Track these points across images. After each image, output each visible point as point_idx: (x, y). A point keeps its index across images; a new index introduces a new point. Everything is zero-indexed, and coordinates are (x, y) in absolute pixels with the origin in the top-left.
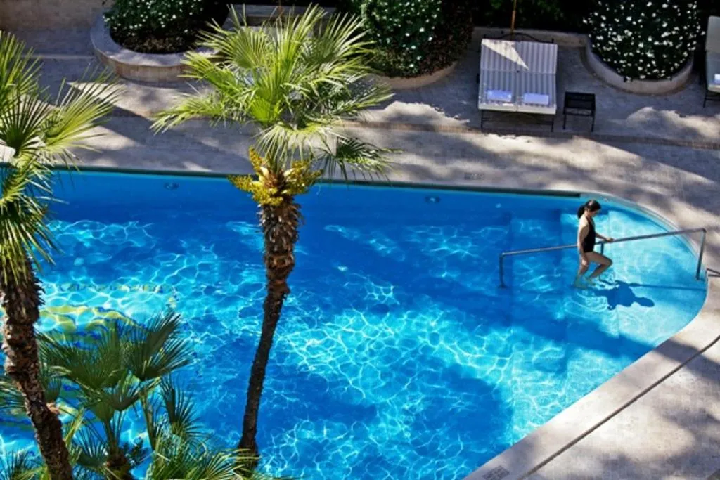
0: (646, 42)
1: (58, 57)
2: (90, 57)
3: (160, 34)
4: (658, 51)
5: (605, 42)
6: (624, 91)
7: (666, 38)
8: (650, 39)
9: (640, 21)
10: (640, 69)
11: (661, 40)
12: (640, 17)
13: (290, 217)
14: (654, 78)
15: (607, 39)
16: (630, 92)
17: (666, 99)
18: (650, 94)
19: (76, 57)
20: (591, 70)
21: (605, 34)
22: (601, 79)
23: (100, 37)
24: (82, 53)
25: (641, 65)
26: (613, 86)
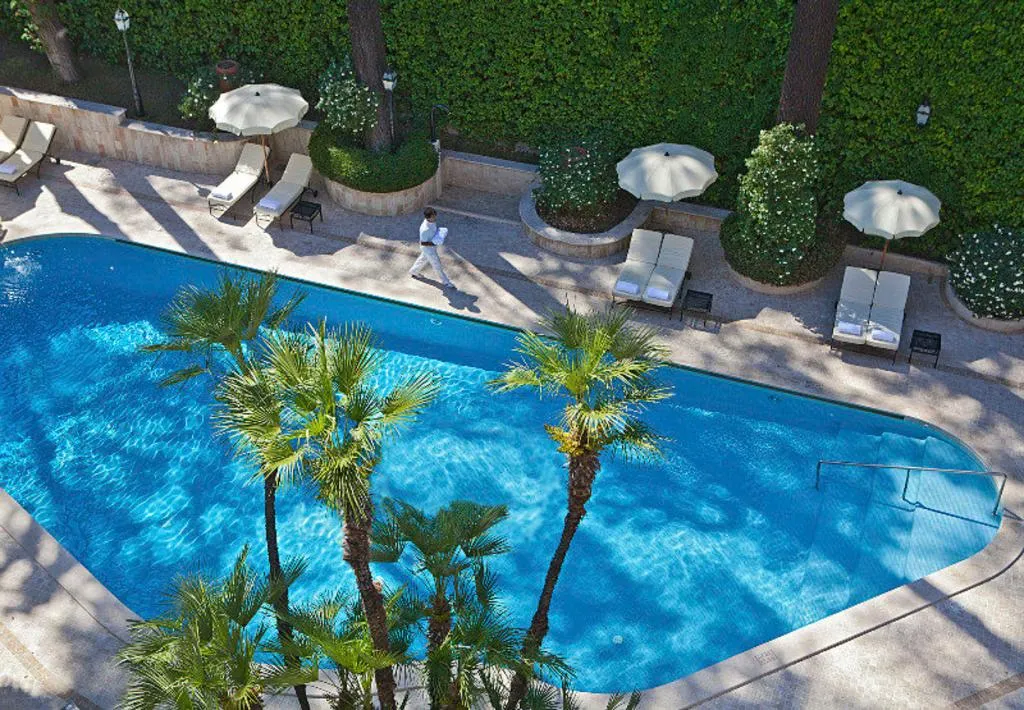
0: (997, 288)
1: (492, 219)
2: (516, 223)
3: (576, 214)
4: (1007, 296)
5: (960, 280)
6: (972, 324)
7: (1018, 286)
8: (1001, 285)
9: (996, 267)
10: (989, 309)
11: (1013, 287)
12: (996, 263)
13: (590, 463)
14: (1001, 317)
15: (963, 278)
16: (977, 327)
17: (1010, 339)
18: (995, 331)
19: (505, 221)
20: (946, 300)
21: (962, 273)
22: (952, 310)
23: (527, 209)
24: (511, 218)
25: (991, 306)
26: (963, 319)
